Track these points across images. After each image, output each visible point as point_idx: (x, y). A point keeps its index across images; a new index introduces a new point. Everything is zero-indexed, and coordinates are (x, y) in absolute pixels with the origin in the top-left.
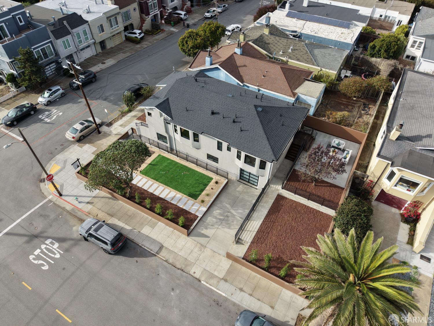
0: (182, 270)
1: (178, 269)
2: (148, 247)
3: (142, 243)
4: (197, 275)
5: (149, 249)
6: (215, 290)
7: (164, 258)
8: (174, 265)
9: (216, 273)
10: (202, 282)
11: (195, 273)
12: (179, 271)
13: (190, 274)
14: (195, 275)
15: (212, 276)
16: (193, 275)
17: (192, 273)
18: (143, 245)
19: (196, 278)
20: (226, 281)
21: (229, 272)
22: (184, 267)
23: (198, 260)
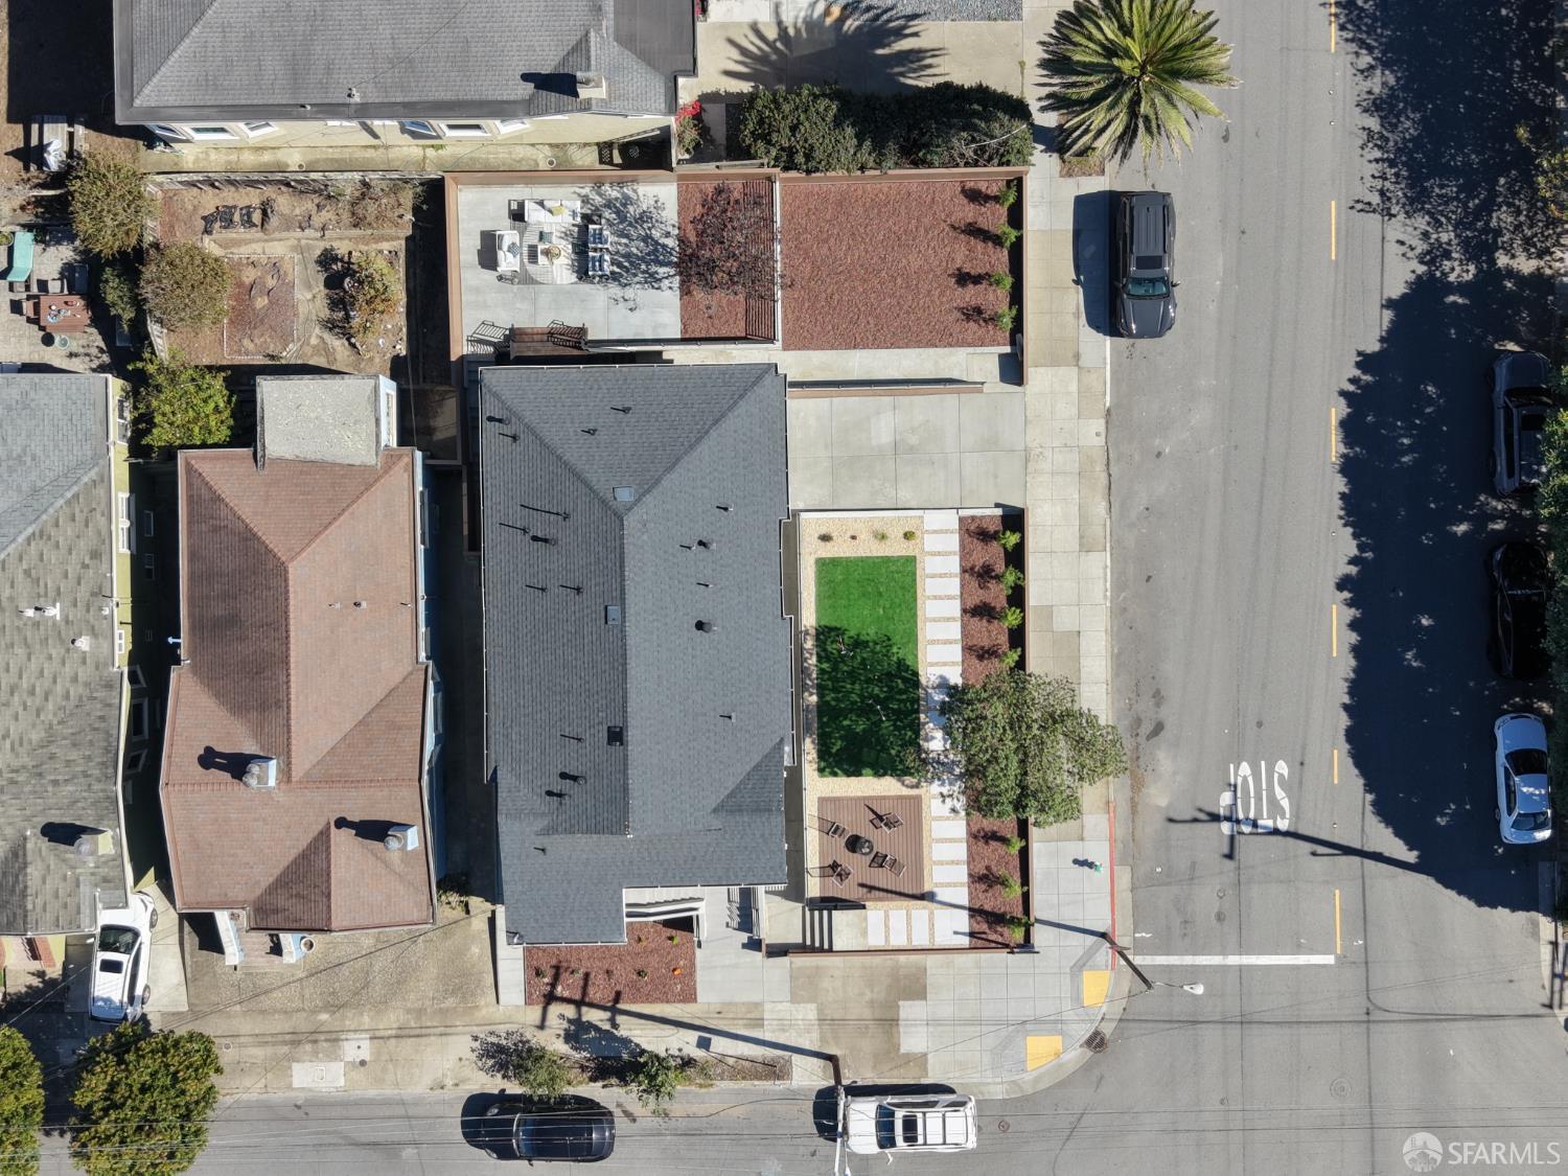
0: (1108, 465)
1: (1110, 475)
2: (1102, 581)
3: (1102, 602)
4: (1099, 424)
6: (1108, 367)
7: (1104, 525)
8: (1107, 491)
9: (1074, 387)
10: (1108, 404)
11: (1098, 434)
12: (1114, 470)
13: (1106, 443)
14: (1102, 429)
15: (1084, 392)
16: (1103, 436)
17: (1101, 441)
18: (1105, 596)
19: (1107, 422)
20: (1077, 356)
21: (1054, 361)
22: (1100, 467)
23: (1066, 446)
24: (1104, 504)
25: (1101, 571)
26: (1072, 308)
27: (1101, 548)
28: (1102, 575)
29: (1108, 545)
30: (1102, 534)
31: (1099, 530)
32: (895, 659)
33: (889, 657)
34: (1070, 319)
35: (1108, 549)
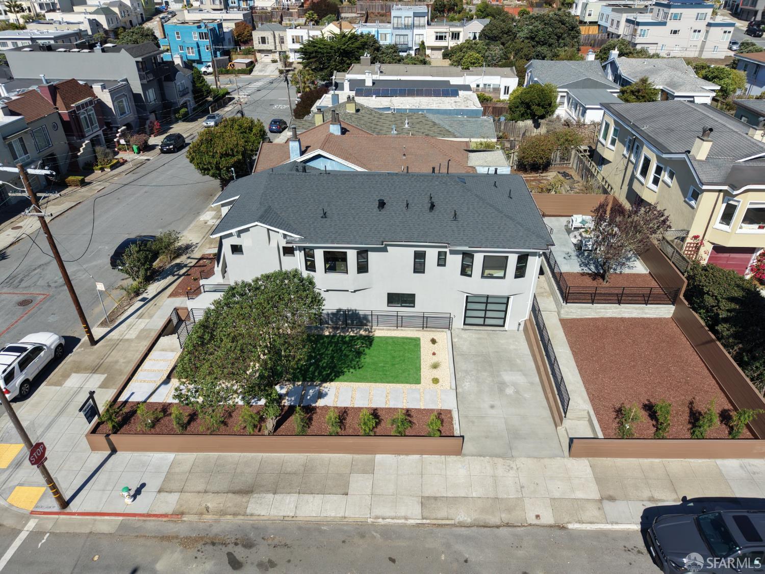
0: (508, 525)
1: (498, 527)
2: (393, 514)
3: (373, 515)
4: (548, 518)
5: (399, 518)
6: (610, 527)
7: (448, 519)
8: (482, 524)
9: (580, 495)
10: (569, 526)
11: (538, 516)
12: (503, 531)
13: (530, 525)
14: (544, 522)
15: (578, 505)
16: (537, 522)
17: (532, 520)
18: (377, 518)
19: (551, 526)
20: (611, 499)
21: (601, 478)
22: (505, 517)
23: (522, 487)
24: (469, 520)
25: (403, 514)
26: (657, 495)
27: (425, 514)
28: (399, 514)
29: (428, 521)
30: (439, 516)
31: (443, 513)
32: (345, 370)
33: (347, 367)
34: (646, 494)
35: (424, 521)
